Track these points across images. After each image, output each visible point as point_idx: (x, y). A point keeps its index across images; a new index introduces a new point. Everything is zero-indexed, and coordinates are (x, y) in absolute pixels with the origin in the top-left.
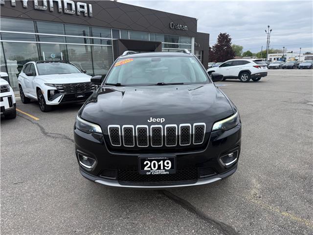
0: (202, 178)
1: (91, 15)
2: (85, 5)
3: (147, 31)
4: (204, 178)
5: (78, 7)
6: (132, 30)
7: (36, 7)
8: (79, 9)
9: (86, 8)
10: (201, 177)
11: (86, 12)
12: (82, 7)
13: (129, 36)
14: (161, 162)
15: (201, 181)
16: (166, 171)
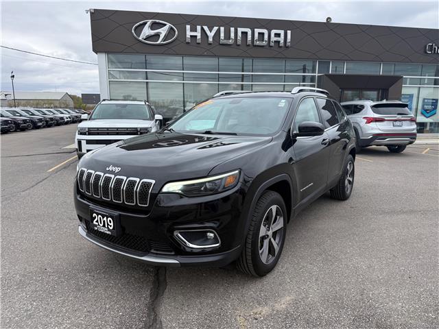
0: (152, 253)
1: (288, 44)
2: (282, 32)
3: (378, 60)
4: (157, 254)
5: (273, 35)
6: (350, 60)
7: (221, 42)
8: (273, 38)
9: (282, 36)
10: (152, 251)
11: (282, 41)
12: (278, 35)
13: (345, 69)
14: (105, 219)
15: (151, 256)
16: (109, 230)
